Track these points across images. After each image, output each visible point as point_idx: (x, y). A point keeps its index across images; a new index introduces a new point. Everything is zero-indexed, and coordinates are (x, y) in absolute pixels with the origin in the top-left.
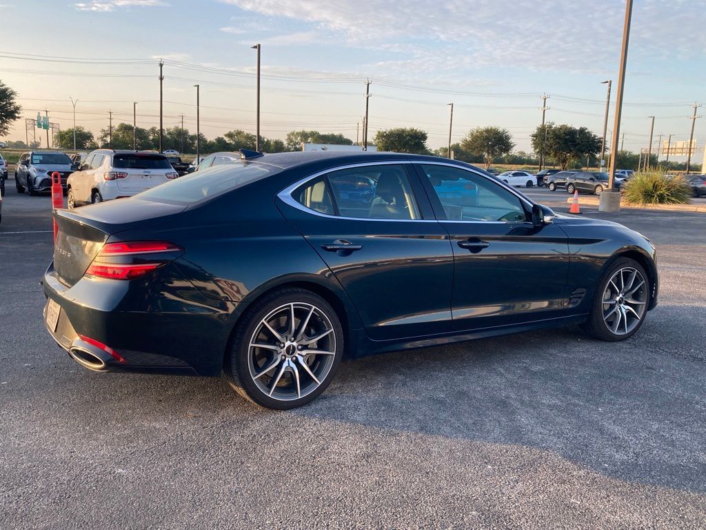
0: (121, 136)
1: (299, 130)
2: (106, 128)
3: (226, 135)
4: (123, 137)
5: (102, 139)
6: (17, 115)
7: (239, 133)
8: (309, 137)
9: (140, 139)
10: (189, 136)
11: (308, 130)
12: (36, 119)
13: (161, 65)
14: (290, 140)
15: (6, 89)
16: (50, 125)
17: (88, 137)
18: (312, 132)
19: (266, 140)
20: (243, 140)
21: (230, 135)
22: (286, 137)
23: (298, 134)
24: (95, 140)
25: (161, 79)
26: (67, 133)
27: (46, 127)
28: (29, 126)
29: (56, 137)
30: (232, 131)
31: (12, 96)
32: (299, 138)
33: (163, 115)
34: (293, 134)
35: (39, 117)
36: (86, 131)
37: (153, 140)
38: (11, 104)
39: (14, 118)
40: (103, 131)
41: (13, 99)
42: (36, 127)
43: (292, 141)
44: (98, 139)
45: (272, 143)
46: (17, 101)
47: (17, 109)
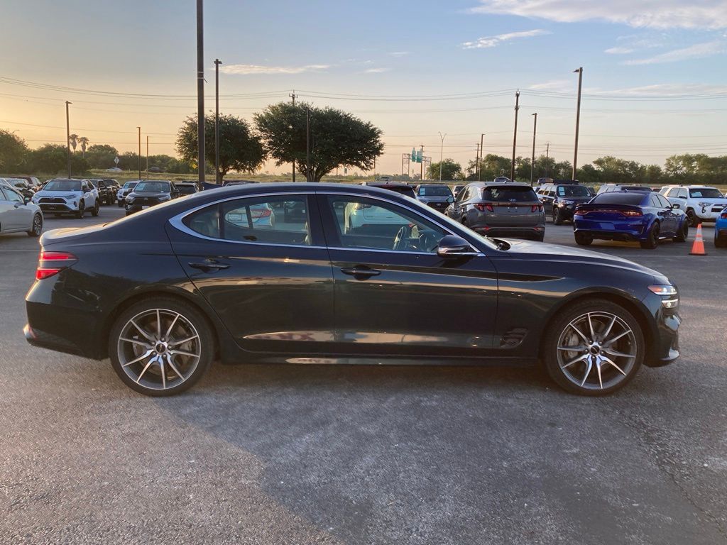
0: (487, 167)
1: (682, 153)
2: (474, 160)
3: (595, 162)
4: (489, 167)
5: (469, 170)
6: (381, 151)
7: (609, 160)
8: (694, 161)
9: (506, 169)
10: (555, 164)
11: (693, 153)
12: (411, 153)
13: (518, 95)
14: (669, 165)
15: (375, 129)
16: (424, 159)
17: (456, 168)
18: (698, 155)
19: (639, 166)
20: (613, 166)
21: (599, 162)
22: (666, 162)
23: (680, 158)
24: (463, 171)
25: (517, 109)
26: (438, 166)
27: (419, 160)
28: (405, 161)
29: (428, 170)
30: (602, 157)
31: (380, 135)
32: (680, 163)
33: (516, 144)
34: (673, 158)
35: (414, 152)
36: (455, 163)
37: (518, 169)
38: (377, 142)
39: (379, 154)
40: (471, 162)
41: (379, 137)
42: (411, 160)
43: (671, 166)
44: (465, 170)
45: (647, 169)
46: (382, 139)
47: (381, 146)
